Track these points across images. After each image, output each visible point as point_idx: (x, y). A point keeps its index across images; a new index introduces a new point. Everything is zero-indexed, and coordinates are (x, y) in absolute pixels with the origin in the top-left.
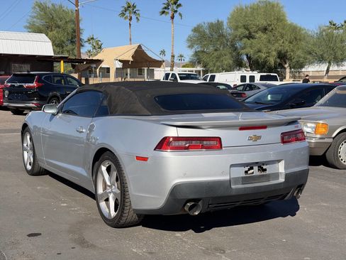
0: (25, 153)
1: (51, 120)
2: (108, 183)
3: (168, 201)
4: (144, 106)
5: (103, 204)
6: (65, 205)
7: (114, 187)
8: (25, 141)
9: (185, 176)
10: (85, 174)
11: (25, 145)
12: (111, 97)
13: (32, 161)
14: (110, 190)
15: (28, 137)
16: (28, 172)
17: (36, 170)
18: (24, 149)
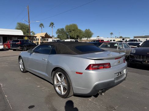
0: (20, 65)
1: (30, 55)
2: (60, 80)
3: (92, 91)
4: (72, 50)
5: (57, 88)
6: (39, 86)
7: (62, 82)
8: (20, 61)
9: (100, 80)
10: (47, 75)
11: (20, 63)
12: (56, 47)
13: (23, 68)
14: (61, 83)
15: (21, 60)
16: (22, 71)
17: (25, 71)
18: (20, 64)
